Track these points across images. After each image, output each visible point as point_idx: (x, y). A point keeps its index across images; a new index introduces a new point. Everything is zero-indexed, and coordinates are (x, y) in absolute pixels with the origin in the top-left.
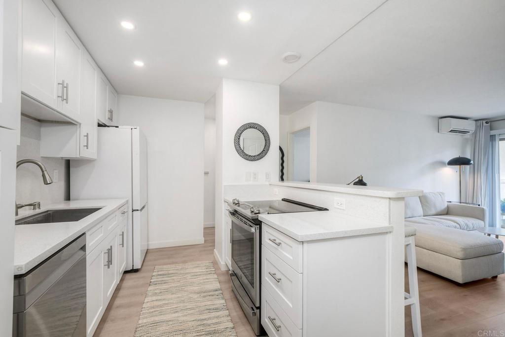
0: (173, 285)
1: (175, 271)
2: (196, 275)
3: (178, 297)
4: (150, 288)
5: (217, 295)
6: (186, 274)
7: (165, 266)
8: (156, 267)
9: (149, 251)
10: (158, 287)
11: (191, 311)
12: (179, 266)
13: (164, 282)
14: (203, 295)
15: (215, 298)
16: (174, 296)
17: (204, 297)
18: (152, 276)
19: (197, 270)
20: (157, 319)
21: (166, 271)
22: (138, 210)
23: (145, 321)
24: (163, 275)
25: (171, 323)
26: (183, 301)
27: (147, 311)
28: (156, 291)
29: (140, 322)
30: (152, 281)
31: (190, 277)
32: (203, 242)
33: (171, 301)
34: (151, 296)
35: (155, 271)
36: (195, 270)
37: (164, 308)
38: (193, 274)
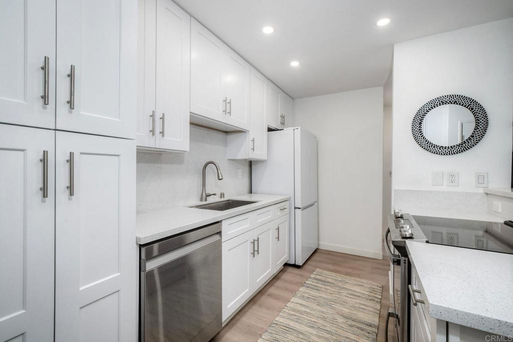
0: (323, 295)
1: (333, 281)
2: (354, 295)
3: (323, 312)
4: (302, 289)
5: (369, 333)
6: (344, 288)
7: (325, 272)
8: (317, 269)
9: (318, 251)
10: (308, 291)
11: (328, 335)
12: (339, 277)
13: (316, 288)
14: (350, 322)
15: (364, 335)
16: (318, 308)
17: (351, 326)
18: (310, 277)
19: (358, 289)
20: (292, 324)
21: (323, 276)
22: (299, 208)
23: (281, 320)
24: (320, 280)
25: (301, 336)
26: (324, 319)
27: (287, 311)
28: (305, 295)
29: (277, 319)
30: (307, 282)
31: (346, 295)
32: (381, 258)
33: (313, 312)
34: (299, 298)
35: (314, 273)
36: (355, 288)
37: (303, 316)
38: (350, 292)
